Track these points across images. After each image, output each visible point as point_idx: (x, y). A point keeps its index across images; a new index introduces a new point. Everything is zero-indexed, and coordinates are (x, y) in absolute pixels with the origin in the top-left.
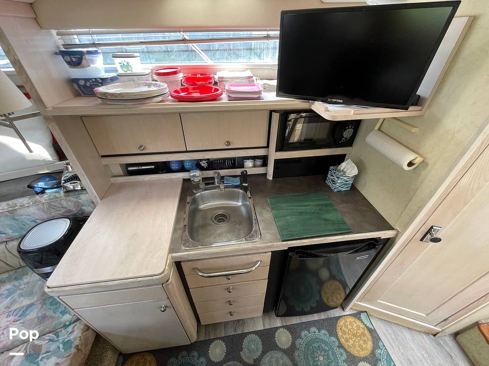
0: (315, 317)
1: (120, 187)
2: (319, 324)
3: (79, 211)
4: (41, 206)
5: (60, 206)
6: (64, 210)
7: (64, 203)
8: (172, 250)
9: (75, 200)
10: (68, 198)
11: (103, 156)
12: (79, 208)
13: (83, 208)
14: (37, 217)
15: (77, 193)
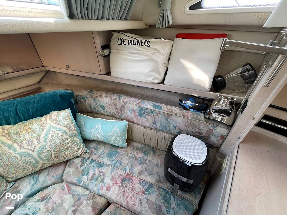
3: (205, 137)
4: (186, 120)
5: (197, 127)
6: (197, 130)
7: (202, 126)
9: (211, 128)
10: (207, 124)
12: (208, 135)
13: (211, 136)
14: (178, 126)
15: (215, 123)
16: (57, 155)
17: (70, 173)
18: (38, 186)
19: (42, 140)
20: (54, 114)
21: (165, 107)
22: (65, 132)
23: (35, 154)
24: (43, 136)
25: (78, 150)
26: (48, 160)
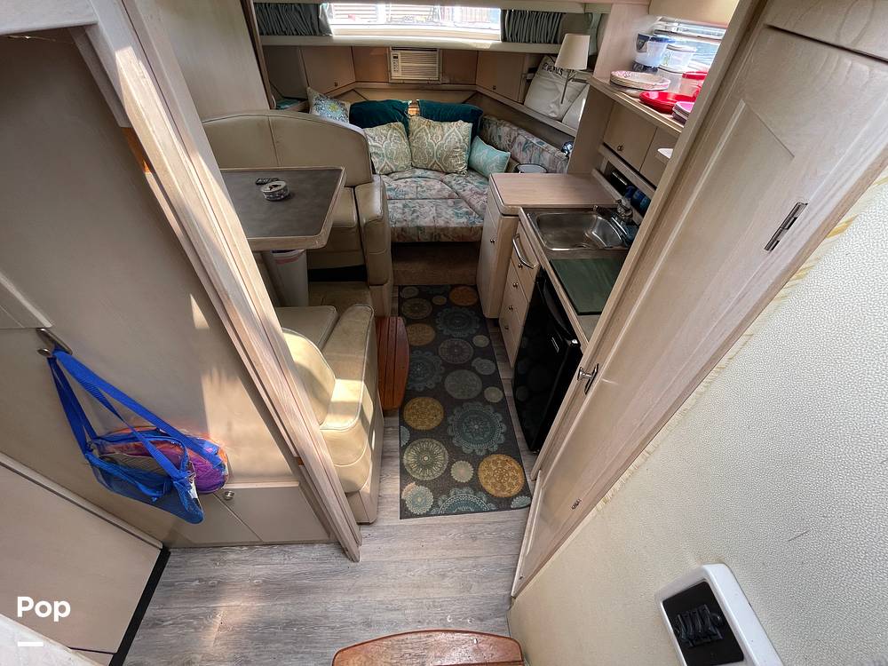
0: (519, 435)
1: (588, 177)
2: (510, 434)
8: (526, 209)
11: (605, 145)
16: (447, 158)
17: (447, 178)
18: (425, 175)
19: (444, 138)
20: (461, 121)
21: (546, 145)
22: (460, 140)
23: (436, 148)
24: (447, 135)
25: (461, 165)
26: (440, 159)
